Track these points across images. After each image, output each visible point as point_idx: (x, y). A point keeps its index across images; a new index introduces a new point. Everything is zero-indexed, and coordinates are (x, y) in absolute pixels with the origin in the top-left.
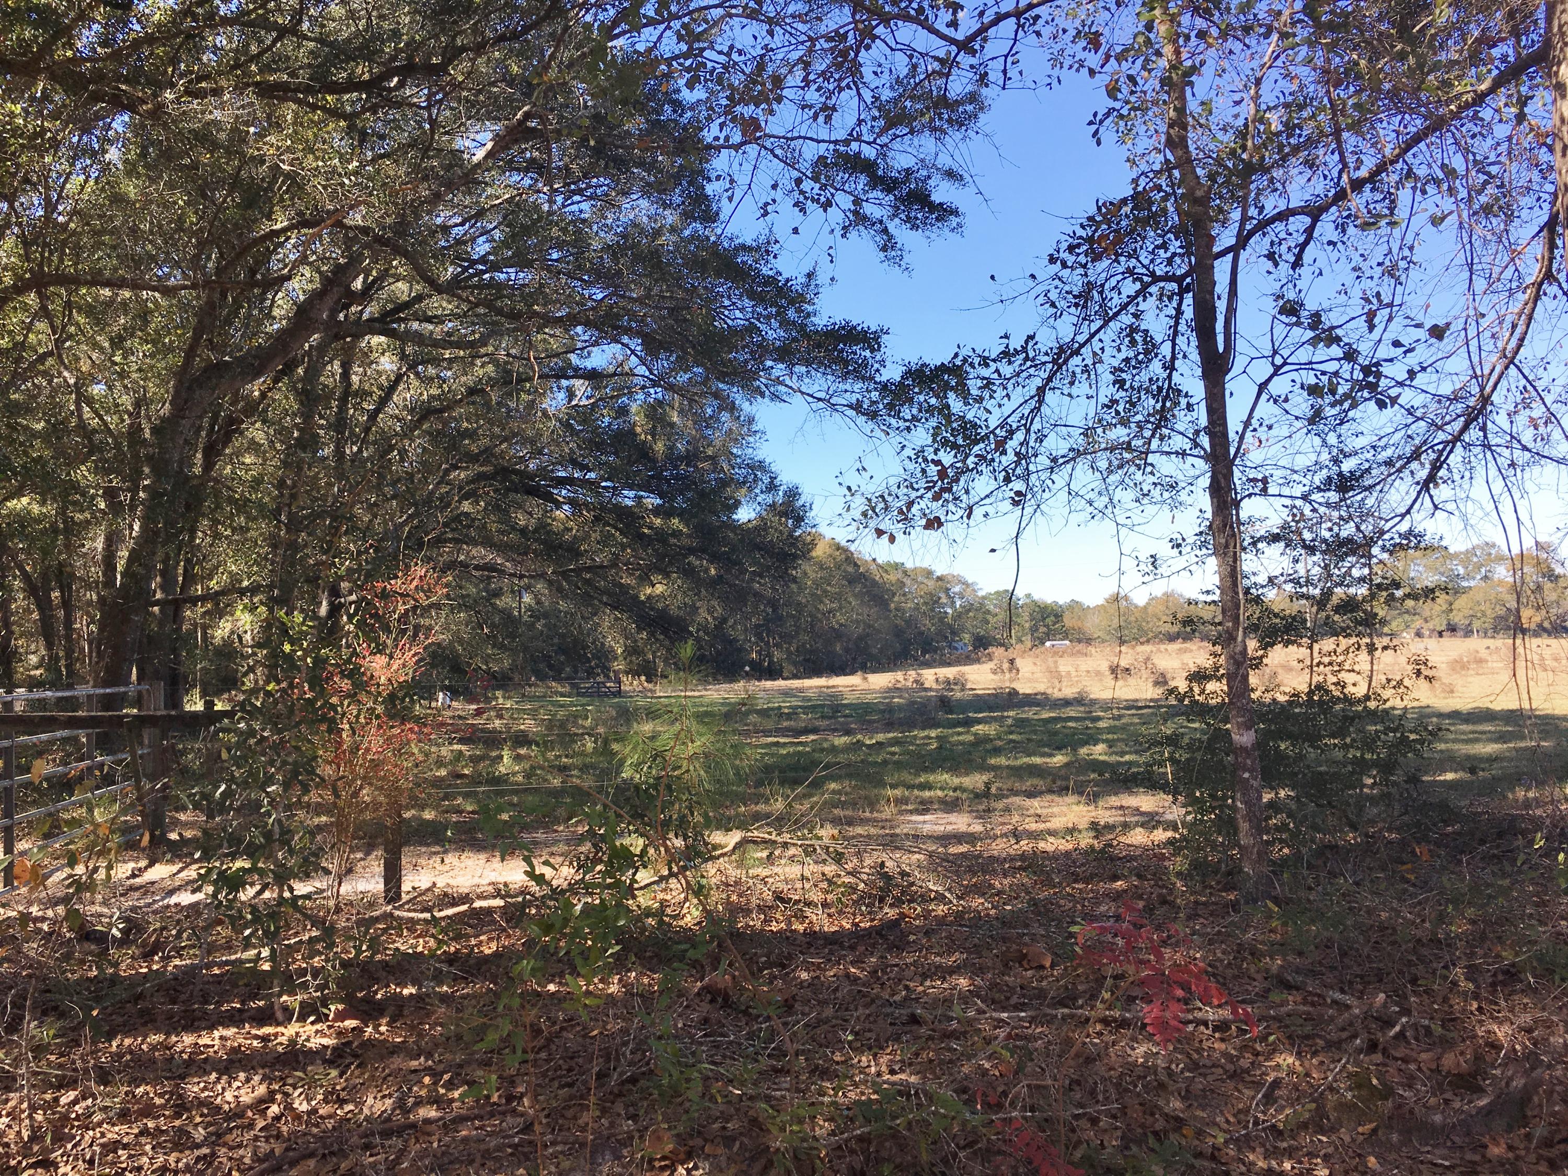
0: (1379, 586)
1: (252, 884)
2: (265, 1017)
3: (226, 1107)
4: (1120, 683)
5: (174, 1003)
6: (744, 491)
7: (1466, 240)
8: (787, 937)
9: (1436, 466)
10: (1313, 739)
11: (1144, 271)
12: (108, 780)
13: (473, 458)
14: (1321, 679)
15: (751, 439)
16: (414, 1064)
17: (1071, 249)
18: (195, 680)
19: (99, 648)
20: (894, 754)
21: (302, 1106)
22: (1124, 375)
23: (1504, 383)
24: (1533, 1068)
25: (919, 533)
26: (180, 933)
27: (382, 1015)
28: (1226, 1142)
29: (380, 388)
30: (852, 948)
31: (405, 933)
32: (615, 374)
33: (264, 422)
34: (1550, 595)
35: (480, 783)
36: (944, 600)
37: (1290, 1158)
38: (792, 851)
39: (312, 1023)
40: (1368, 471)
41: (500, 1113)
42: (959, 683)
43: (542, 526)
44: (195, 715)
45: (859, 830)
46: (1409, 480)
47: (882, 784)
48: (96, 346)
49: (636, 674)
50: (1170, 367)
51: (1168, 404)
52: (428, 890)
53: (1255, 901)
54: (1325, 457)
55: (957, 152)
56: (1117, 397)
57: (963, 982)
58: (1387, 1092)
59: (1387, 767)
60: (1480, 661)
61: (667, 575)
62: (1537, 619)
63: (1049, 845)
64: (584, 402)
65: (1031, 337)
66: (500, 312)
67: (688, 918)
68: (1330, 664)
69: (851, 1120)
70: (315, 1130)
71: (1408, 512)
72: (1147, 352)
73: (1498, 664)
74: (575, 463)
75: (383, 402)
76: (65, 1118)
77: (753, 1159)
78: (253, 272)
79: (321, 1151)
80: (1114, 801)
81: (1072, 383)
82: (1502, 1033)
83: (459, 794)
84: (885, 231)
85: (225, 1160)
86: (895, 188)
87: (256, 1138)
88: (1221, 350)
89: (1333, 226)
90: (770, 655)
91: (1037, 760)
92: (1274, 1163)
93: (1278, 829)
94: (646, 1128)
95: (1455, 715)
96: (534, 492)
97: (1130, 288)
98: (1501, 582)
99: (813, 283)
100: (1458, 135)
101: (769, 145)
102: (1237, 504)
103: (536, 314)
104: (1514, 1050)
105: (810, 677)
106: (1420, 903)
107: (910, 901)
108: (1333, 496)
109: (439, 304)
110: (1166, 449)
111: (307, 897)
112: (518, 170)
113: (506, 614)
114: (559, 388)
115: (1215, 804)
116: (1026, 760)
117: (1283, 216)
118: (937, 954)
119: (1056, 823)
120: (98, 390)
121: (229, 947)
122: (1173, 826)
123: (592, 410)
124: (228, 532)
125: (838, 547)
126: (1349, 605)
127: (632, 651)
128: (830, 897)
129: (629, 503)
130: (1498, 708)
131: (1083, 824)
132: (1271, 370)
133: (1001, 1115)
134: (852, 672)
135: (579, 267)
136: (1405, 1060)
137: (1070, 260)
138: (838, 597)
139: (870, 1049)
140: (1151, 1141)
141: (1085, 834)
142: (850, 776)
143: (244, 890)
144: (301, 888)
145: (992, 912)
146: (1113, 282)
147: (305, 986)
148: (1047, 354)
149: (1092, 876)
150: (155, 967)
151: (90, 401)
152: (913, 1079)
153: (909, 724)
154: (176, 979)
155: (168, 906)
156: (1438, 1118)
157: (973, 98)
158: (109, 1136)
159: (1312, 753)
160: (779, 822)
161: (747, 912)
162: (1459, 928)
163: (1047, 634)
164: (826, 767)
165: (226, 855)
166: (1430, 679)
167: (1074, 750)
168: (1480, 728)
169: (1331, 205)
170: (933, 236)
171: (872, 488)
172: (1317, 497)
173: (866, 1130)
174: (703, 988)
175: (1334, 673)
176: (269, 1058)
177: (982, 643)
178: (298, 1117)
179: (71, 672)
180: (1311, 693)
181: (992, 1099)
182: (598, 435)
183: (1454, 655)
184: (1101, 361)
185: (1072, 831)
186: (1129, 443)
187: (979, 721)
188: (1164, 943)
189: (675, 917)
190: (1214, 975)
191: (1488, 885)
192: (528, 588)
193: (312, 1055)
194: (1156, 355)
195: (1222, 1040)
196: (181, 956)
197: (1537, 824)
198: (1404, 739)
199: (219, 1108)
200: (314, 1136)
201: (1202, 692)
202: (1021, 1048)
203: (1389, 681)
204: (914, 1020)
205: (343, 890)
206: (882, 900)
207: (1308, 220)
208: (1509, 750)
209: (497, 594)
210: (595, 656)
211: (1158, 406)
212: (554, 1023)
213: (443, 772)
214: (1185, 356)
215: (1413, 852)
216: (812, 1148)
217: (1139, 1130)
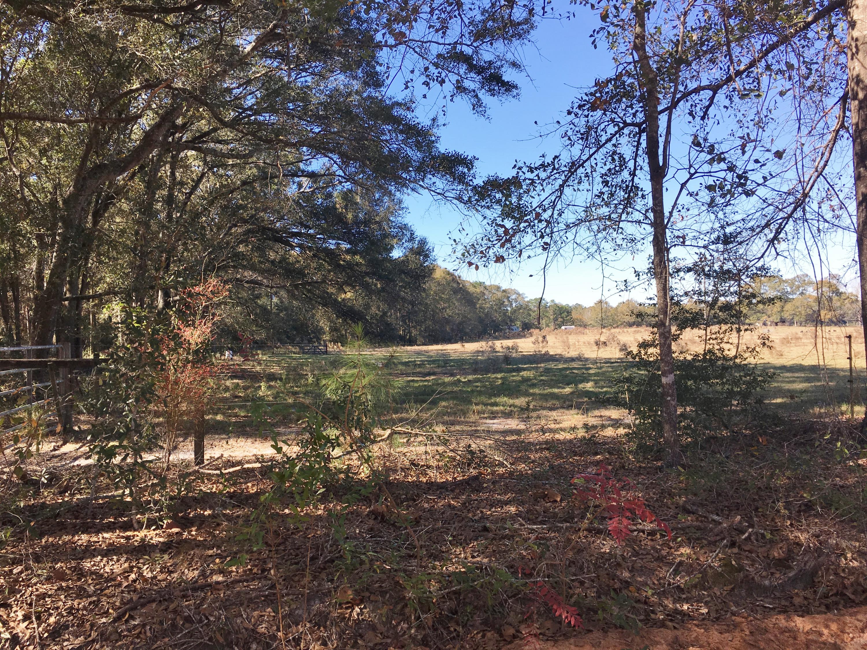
0: (744, 297)
1: (120, 454)
2: (127, 526)
3: (106, 575)
4: (602, 350)
5: (76, 518)
6: (395, 240)
7: (797, 105)
8: (417, 485)
9: (778, 232)
10: (706, 379)
11: (619, 120)
12: (39, 396)
13: (245, 222)
14: (711, 347)
15: (401, 212)
16: (210, 552)
17: (580, 107)
18: (89, 342)
19: (34, 324)
20: (477, 387)
21: (147, 574)
22: (608, 179)
23: (816, 186)
24: (819, 556)
25: (493, 265)
26: (79, 480)
27: (193, 526)
28: (653, 594)
29: (193, 180)
30: (452, 491)
31: (206, 481)
32: (324, 175)
33: (126, 199)
34: (836, 303)
35: (248, 401)
36: (506, 303)
37: (687, 603)
38: (420, 439)
39: (154, 530)
40: (740, 233)
41: (258, 578)
42: (515, 348)
43: (284, 259)
44: (88, 361)
45: (458, 428)
46: (764, 239)
47: (470, 402)
48: (31, 154)
49: (335, 341)
50: (633, 174)
51: (632, 194)
52: (218, 458)
53: (672, 466)
54: (717, 225)
55: (516, 52)
56: (603, 190)
57: (513, 509)
58: (741, 569)
59: (745, 396)
60: (798, 339)
61: (353, 287)
62: (829, 316)
63: (561, 436)
64: (308, 190)
65: (556, 157)
66: (260, 139)
67: (363, 475)
68: (716, 339)
69: (450, 582)
70: (155, 588)
71: (762, 256)
72: (621, 166)
73: (808, 341)
74: (302, 224)
75: (194, 188)
76: (16, 581)
77: (397, 603)
78: (120, 114)
79: (159, 599)
80: (597, 413)
81: (579, 183)
82: (803, 537)
83: (237, 406)
84: (476, 96)
85: (105, 603)
86: (482, 72)
87: (123, 592)
88: (661, 164)
89: (724, 96)
90: (410, 333)
91: (556, 390)
92: (678, 605)
93: (685, 428)
94: (338, 587)
95: (784, 368)
96: (279, 240)
97: (611, 129)
98: (810, 296)
99: (436, 124)
100: (794, 46)
101: (411, 45)
102: (668, 250)
103: (281, 141)
104: (809, 546)
105: (432, 345)
106: (761, 468)
107: (484, 466)
108: (721, 247)
109: (225, 133)
110: (630, 219)
111: (151, 462)
112: (271, 57)
113: (263, 308)
114: (294, 183)
115: (651, 414)
116: (550, 390)
117: (697, 91)
118: (498, 494)
119: (565, 424)
120: (33, 179)
121: (108, 488)
122: (629, 426)
123: (312, 194)
124: (107, 260)
125: (449, 273)
126: (727, 307)
127: (334, 329)
128: (440, 463)
129: (332, 247)
130: (807, 364)
131: (580, 425)
132: (688, 176)
133: (532, 580)
134: (456, 342)
135: (305, 114)
136: (750, 551)
137: (580, 112)
138: (448, 300)
139: (461, 545)
140: (612, 593)
141: (580, 430)
142: (453, 398)
143: (115, 457)
144: (147, 457)
145: (529, 472)
146: (602, 126)
147: (150, 509)
148: (565, 166)
149: (584, 453)
150: (66, 499)
151: (28, 185)
152: (486, 560)
153: (487, 371)
154: (78, 505)
155: (74, 466)
156: (767, 583)
157: (526, 21)
158: (41, 590)
159: (704, 387)
160: (413, 423)
161: (395, 471)
162: (782, 482)
163: (563, 322)
164: (438, 393)
165: (105, 438)
166: (770, 348)
167: (576, 385)
168: (796, 375)
169: (724, 84)
170: (503, 100)
171: (467, 241)
172: (713, 247)
173: (458, 587)
174: (370, 512)
175: (718, 344)
176: (129, 549)
177: (527, 327)
178: (146, 580)
179: (19, 338)
180: (705, 354)
181: (527, 572)
182: (315, 209)
183: (783, 335)
184: (595, 171)
185: (574, 429)
186: (610, 216)
187: (524, 369)
188: (623, 488)
189: (355, 474)
190: (649, 506)
191: (798, 459)
192: (276, 293)
193: (153, 547)
194: (626, 168)
195: (652, 540)
196: (81, 494)
197: (825, 426)
198: (755, 379)
199: (102, 575)
200: (155, 591)
201: (646, 353)
202: (543, 544)
203: (748, 348)
204: (486, 529)
205: (171, 458)
206: (469, 465)
207: (711, 93)
208: (812, 386)
209: (259, 297)
210: (313, 332)
211: (626, 196)
212: (288, 530)
213: (227, 395)
214: (641, 169)
215: (758, 441)
216: (428, 597)
217: (606, 588)
